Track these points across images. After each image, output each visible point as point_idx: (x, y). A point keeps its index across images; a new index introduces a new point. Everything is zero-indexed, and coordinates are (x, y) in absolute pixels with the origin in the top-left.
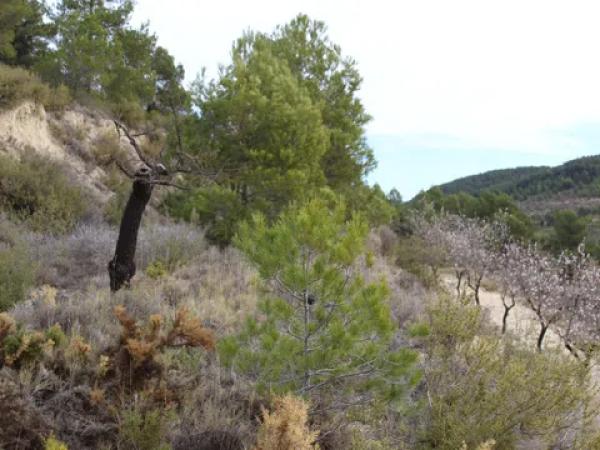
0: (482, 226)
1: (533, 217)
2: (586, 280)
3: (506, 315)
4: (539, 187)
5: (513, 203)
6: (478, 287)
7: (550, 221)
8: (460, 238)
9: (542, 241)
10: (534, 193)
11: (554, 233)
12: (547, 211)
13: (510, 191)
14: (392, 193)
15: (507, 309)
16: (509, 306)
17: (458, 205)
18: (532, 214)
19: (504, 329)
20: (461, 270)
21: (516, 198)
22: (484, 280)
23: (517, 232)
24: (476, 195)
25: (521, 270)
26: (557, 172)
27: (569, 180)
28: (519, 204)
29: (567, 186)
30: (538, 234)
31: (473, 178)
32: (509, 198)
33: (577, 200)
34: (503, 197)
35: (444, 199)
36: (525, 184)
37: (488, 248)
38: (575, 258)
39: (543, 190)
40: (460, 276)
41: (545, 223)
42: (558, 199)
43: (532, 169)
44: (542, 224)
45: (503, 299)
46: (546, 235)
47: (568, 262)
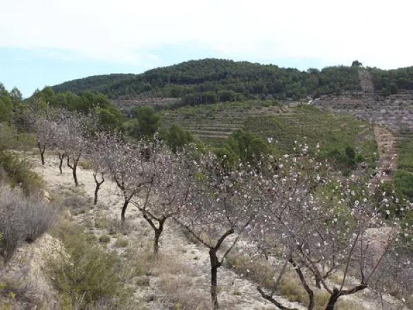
0: (80, 118)
1: (122, 111)
2: (160, 162)
3: (98, 188)
4: (127, 89)
5: (107, 100)
6: (75, 166)
7: (135, 114)
8: (63, 127)
9: (129, 129)
10: (123, 93)
11: (137, 123)
12: (133, 106)
13: (105, 92)
14: (13, 91)
15: (98, 185)
16: (99, 180)
17: (66, 101)
18: (122, 109)
19: (96, 201)
20: (62, 152)
21: (110, 97)
22: (82, 160)
23: (107, 122)
24: (80, 95)
25: (108, 154)
26: (140, 78)
27: (148, 84)
28: (112, 102)
29: (147, 89)
30: (126, 124)
31: (78, 82)
32: (105, 97)
33: (154, 99)
34: (100, 96)
35: (54, 96)
36: (116, 87)
37: (84, 135)
38: (151, 144)
39: (130, 92)
40: (62, 157)
41: (131, 116)
42: (141, 98)
43: (121, 76)
44: (129, 116)
45: (95, 176)
46: (132, 124)
47: (146, 147)
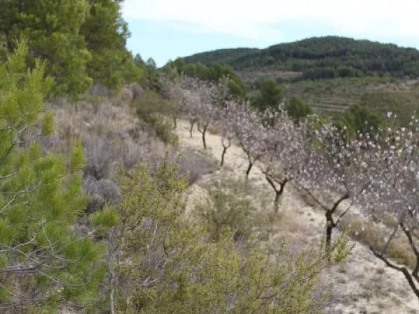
0: (210, 87)
1: (247, 83)
2: (284, 131)
3: (224, 152)
4: (252, 62)
5: (234, 72)
6: (205, 131)
7: (258, 86)
8: (194, 95)
9: (252, 99)
10: (247, 66)
11: (260, 95)
12: (256, 79)
13: (231, 64)
14: (149, 60)
15: (225, 148)
16: (226, 146)
17: (195, 71)
18: (246, 80)
19: (222, 162)
20: (193, 118)
21: (235, 69)
22: (210, 126)
23: (235, 92)
24: (208, 66)
25: (237, 120)
26: (264, 52)
27: (272, 58)
28: (238, 74)
29: (270, 62)
30: (249, 95)
31: (207, 54)
32: (231, 68)
33: (277, 73)
34: (226, 67)
35: (185, 67)
36: (242, 60)
37: (213, 103)
38: (276, 113)
39: (254, 64)
40: (193, 122)
41: (254, 87)
42: (264, 71)
43: (247, 50)
44: (252, 87)
45: (222, 141)
46: (254, 95)
47: (271, 116)
